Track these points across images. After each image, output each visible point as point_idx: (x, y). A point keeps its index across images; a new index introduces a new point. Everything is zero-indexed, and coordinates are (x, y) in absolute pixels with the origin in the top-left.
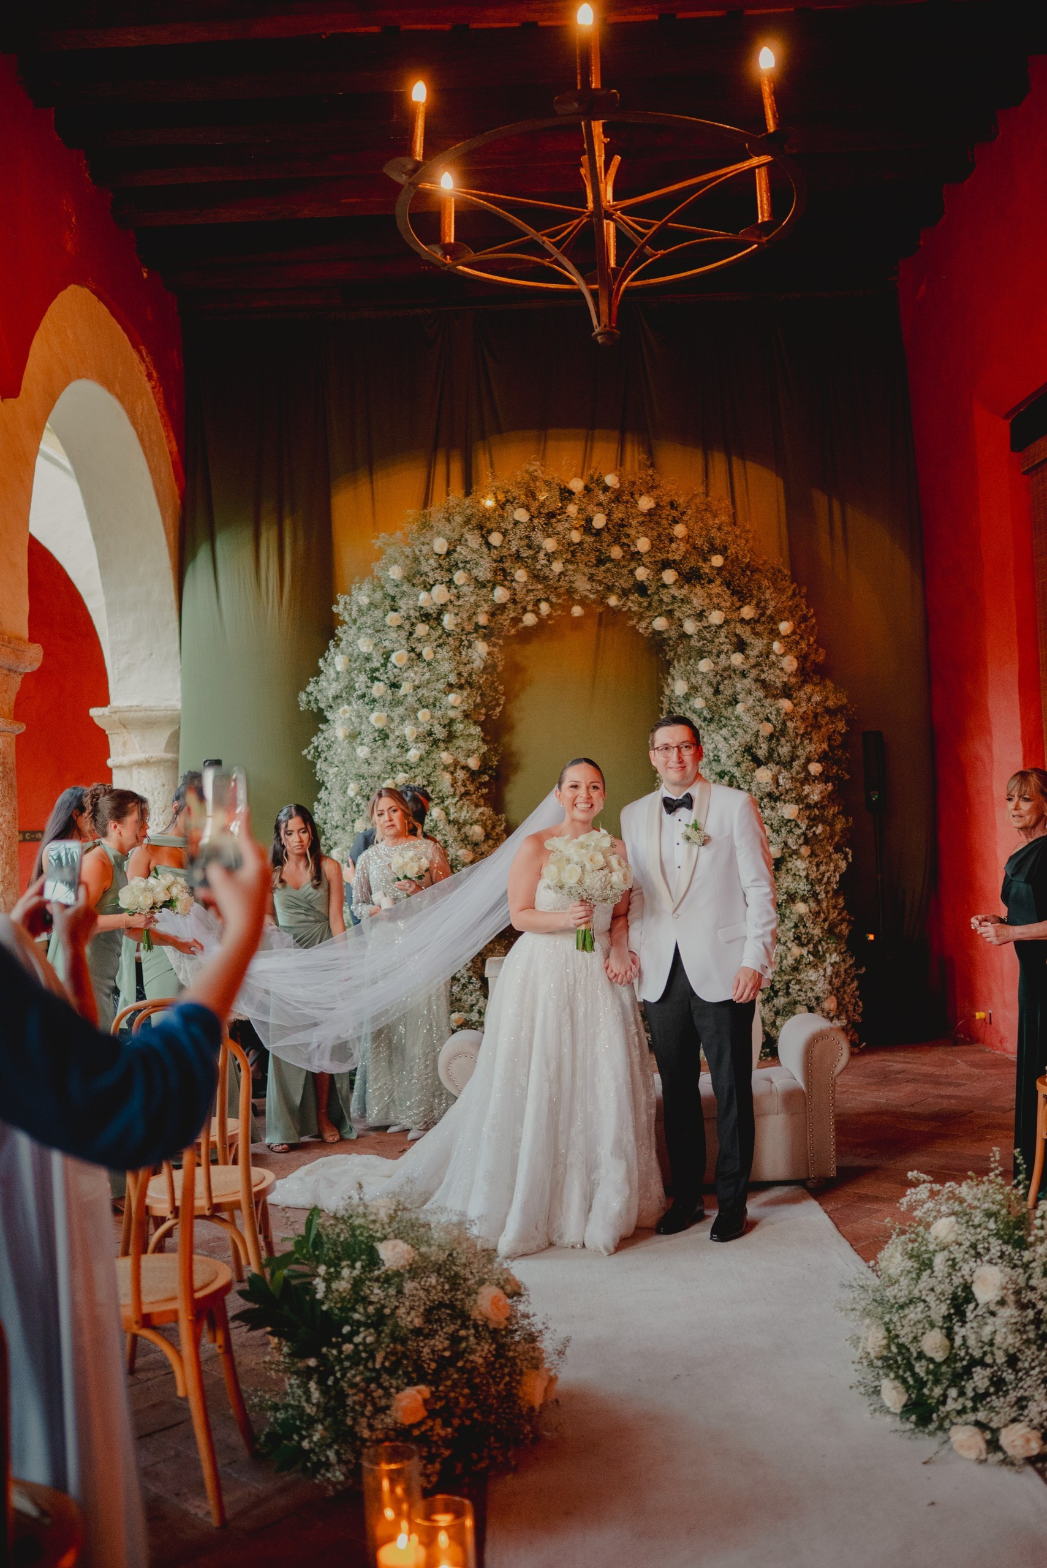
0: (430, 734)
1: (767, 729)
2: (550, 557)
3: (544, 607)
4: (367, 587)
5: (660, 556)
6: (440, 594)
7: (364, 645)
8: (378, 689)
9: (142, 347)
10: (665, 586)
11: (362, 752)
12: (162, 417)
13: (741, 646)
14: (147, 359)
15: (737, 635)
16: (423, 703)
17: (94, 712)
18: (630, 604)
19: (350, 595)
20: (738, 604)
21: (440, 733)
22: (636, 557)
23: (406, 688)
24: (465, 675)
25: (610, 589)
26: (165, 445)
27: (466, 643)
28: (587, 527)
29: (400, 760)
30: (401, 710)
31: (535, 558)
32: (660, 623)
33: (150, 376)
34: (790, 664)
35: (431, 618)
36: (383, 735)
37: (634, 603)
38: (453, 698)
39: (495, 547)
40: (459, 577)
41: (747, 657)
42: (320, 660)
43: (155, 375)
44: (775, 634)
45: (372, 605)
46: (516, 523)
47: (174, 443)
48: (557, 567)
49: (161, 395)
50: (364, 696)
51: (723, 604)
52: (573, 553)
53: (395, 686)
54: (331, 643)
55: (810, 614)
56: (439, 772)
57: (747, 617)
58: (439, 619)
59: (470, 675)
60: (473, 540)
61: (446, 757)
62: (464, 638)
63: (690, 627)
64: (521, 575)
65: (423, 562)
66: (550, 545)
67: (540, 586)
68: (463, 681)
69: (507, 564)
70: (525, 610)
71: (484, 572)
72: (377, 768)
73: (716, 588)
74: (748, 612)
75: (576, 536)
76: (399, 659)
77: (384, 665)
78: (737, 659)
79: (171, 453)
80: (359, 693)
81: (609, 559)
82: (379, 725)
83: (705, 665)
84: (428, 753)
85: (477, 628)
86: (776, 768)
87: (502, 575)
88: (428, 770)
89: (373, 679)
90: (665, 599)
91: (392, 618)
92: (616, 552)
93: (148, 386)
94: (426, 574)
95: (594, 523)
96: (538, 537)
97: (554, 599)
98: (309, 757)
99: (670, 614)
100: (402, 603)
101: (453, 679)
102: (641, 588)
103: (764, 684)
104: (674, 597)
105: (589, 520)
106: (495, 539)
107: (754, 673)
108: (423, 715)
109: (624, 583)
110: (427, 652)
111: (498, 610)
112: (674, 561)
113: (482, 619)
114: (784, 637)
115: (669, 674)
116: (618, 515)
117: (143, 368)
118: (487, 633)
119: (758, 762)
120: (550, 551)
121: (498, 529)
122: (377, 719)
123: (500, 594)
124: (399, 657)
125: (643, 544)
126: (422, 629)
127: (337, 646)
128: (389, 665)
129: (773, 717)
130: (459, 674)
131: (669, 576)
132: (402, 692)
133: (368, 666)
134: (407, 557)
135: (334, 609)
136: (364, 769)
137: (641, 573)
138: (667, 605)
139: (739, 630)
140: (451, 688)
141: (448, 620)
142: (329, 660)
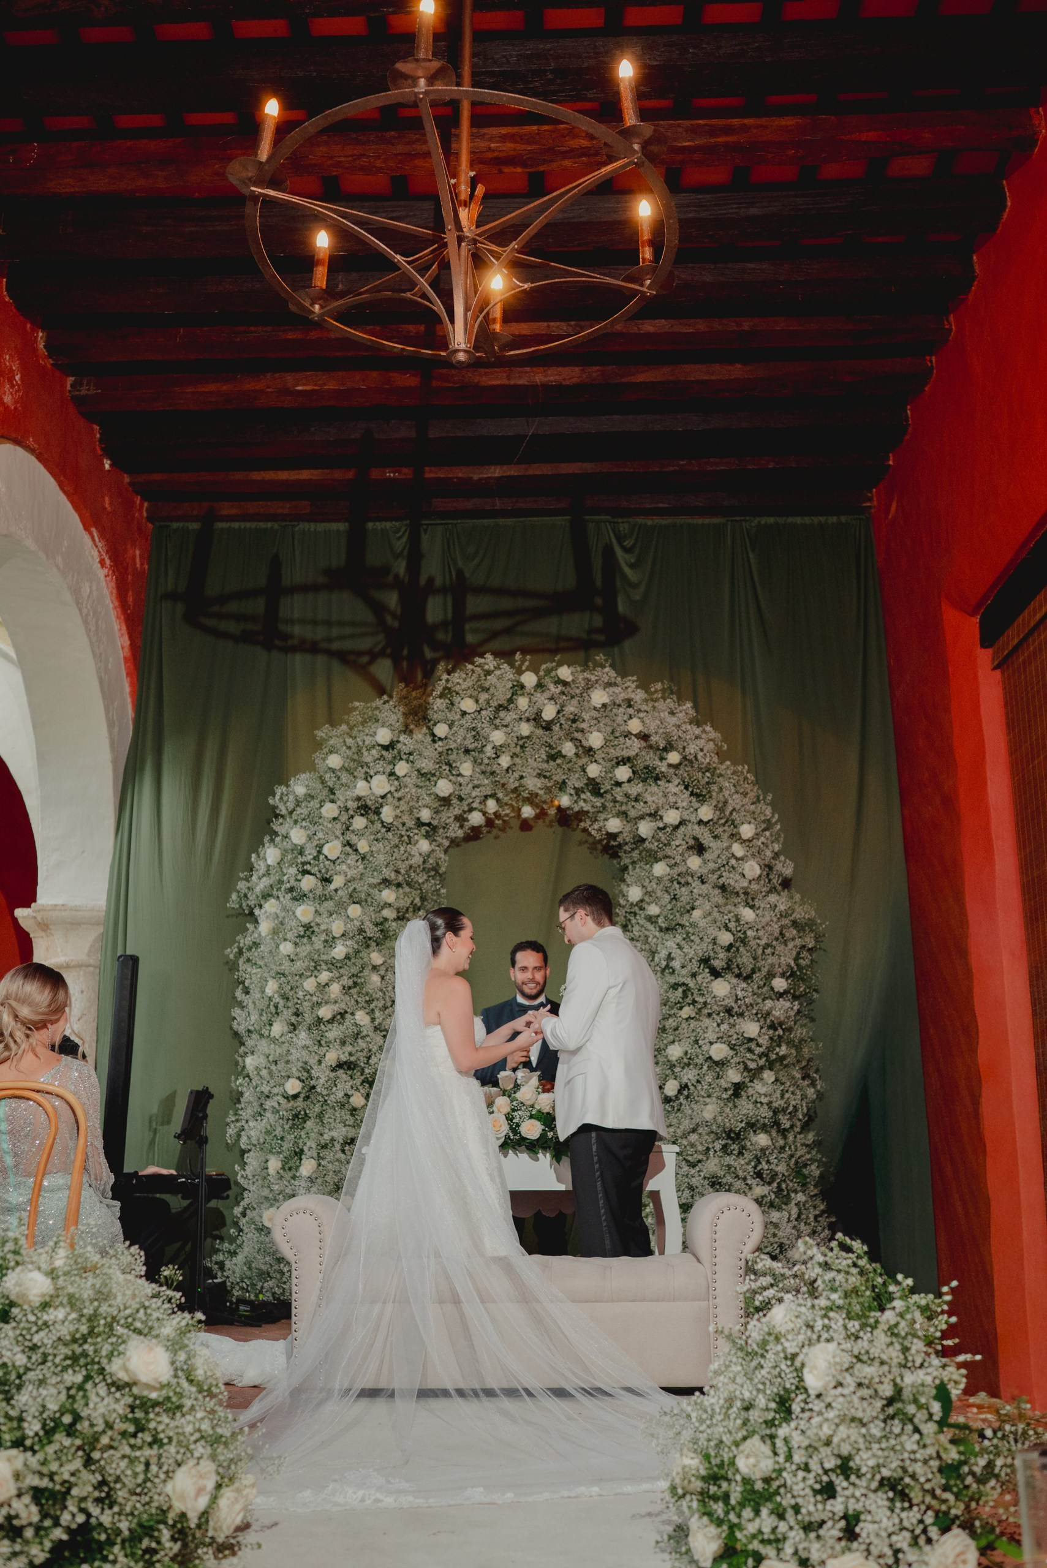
0: (361, 931)
1: (726, 938)
2: (498, 751)
3: (492, 806)
4: (304, 776)
5: (615, 753)
6: (380, 785)
7: (298, 836)
8: (309, 883)
9: (93, 530)
10: (619, 784)
11: (286, 948)
12: (115, 608)
13: (699, 848)
14: (100, 544)
15: (696, 839)
16: (354, 896)
17: (20, 913)
18: (582, 803)
19: (288, 786)
20: (696, 805)
21: (371, 931)
22: (589, 752)
23: (338, 882)
24: (403, 871)
25: (562, 787)
26: (120, 640)
27: (406, 837)
28: (537, 719)
29: (324, 957)
30: (329, 905)
31: (481, 751)
32: (614, 825)
33: (102, 563)
34: (752, 869)
35: (369, 809)
36: (309, 930)
37: (588, 803)
38: (388, 895)
39: (440, 739)
40: (402, 768)
41: (705, 862)
42: (253, 855)
43: (108, 562)
44: (735, 836)
45: (309, 795)
46: (464, 713)
47: (126, 637)
48: (505, 761)
49: (113, 584)
50: (291, 890)
51: (679, 804)
52: (523, 748)
53: (327, 880)
54: (267, 838)
55: (774, 820)
56: (366, 972)
57: (705, 819)
58: (377, 812)
59: (408, 871)
60: (419, 733)
61: (376, 958)
62: (404, 833)
63: (645, 829)
64: (466, 768)
65: (366, 753)
66: (498, 737)
67: (486, 782)
68: (400, 878)
69: (452, 757)
70: (471, 810)
71: (427, 764)
72: (299, 965)
73: (673, 788)
74: (706, 812)
75: (525, 729)
76: (332, 852)
77: (316, 858)
78: (694, 862)
79: (123, 648)
80: (288, 886)
81: (560, 754)
82: (305, 919)
83: (660, 869)
84: (357, 952)
85: (420, 824)
86: (734, 981)
87: (447, 767)
88: (354, 970)
89: (304, 872)
90: (619, 798)
91: (329, 810)
92: (568, 748)
94: (367, 764)
95: (543, 715)
96: (486, 729)
97: (500, 795)
98: (232, 956)
99: (623, 816)
100: (340, 794)
101: (389, 874)
102: (594, 787)
103: (723, 888)
104: (627, 795)
105: (539, 714)
106: (441, 730)
107: (713, 878)
108: (354, 911)
109: (575, 781)
110: (363, 846)
111: (440, 805)
112: (629, 757)
113: (425, 815)
114: (746, 841)
115: (624, 881)
116: (571, 708)
117: (95, 554)
118: (431, 830)
119: (716, 974)
120: (497, 744)
121: (445, 721)
122: (304, 912)
123: (444, 787)
124: (333, 849)
125: (595, 740)
126: (359, 822)
127: (272, 840)
128: (322, 857)
129: (732, 925)
130: (397, 872)
131: (623, 772)
132: (333, 887)
133: (300, 859)
134: (349, 748)
135: (271, 801)
136: (286, 966)
137: (594, 770)
138: (622, 804)
139: (698, 831)
140: (386, 882)
141: (387, 813)
142: (262, 855)
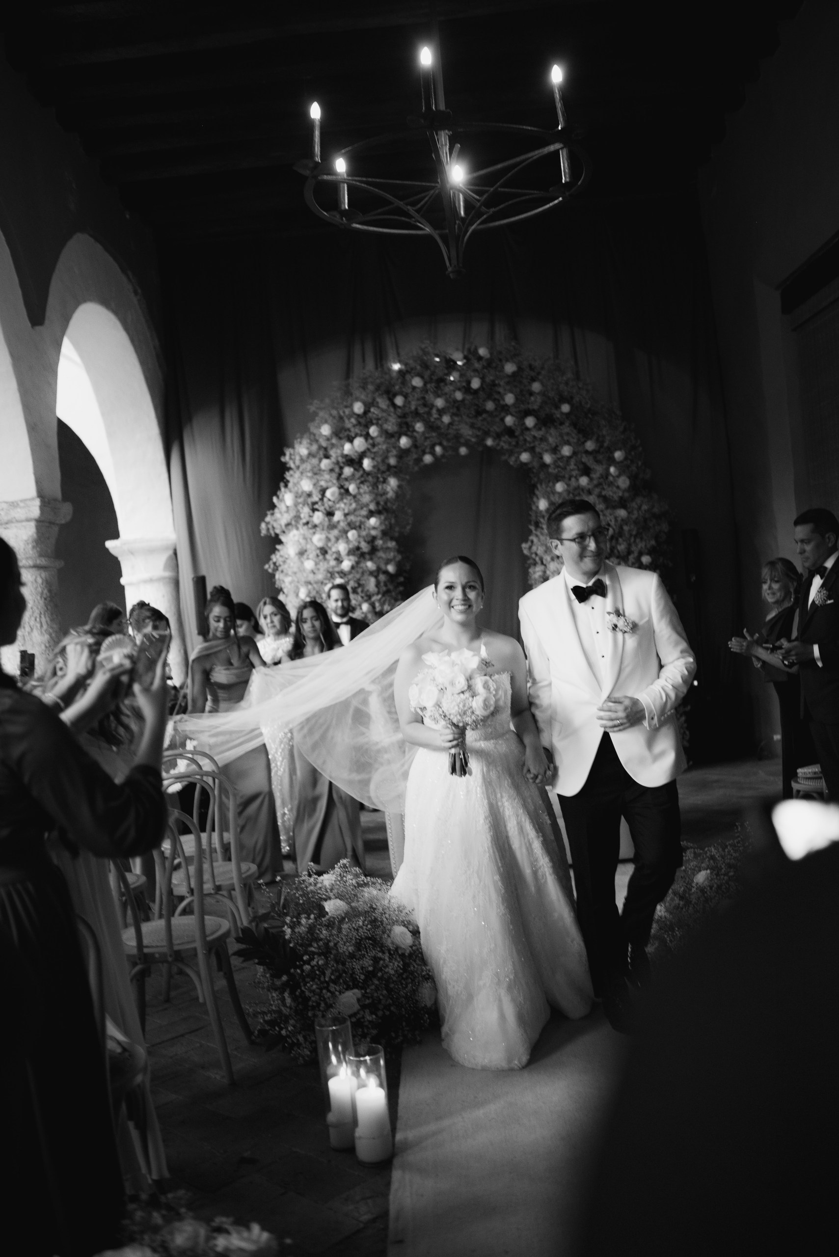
0: (358, 548)
2: (441, 412)
3: (438, 449)
4: (305, 442)
5: (523, 407)
6: (359, 444)
7: (306, 485)
8: (318, 517)
10: (527, 429)
11: (309, 565)
13: (586, 471)
14: (133, 280)
15: (584, 464)
16: (351, 526)
17: (110, 544)
18: (502, 444)
19: (294, 448)
20: (582, 440)
21: (365, 547)
22: (505, 409)
23: (338, 516)
24: (382, 503)
25: (487, 434)
27: (381, 479)
28: (467, 389)
29: (337, 569)
30: (335, 532)
31: (429, 413)
32: (525, 457)
34: (624, 482)
35: (354, 462)
36: (324, 551)
37: (505, 443)
38: (373, 521)
39: (399, 407)
40: (373, 431)
41: (591, 479)
42: (274, 498)
44: (612, 461)
45: (311, 455)
46: (414, 388)
48: (446, 419)
49: (144, 306)
50: (307, 523)
51: (571, 440)
52: (458, 408)
53: (330, 514)
54: (282, 484)
55: (637, 444)
57: (590, 449)
58: (360, 463)
59: (386, 503)
60: (383, 403)
61: (370, 565)
62: (379, 476)
63: (548, 459)
64: (419, 427)
65: (347, 421)
66: (440, 403)
67: (434, 434)
68: (380, 508)
69: (409, 419)
70: (424, 453)
71: (391, 427)
72: (320, 576)
73: (566, 429)
74: (590, 445)
75: (459, 396)
76: (333, 494)
77: (322, 499)
78: (584, 481)
80: (304, 521)
81: (485, 411)
82: (320, 544)
83: (560, 487)
84: (358, 563)
85: (389, 467)
87: (405, 428)
88: (358, 576)
89: (314, 510)
90: (528, 439)
91: (325, 464)
92: (490, 406)
93: (135, 300)
94: (349, 430)
95: (472, 385)
96: (430, 397)
97: (445, 443)
98: (270, 571)
99: (532, 450)
100: (333, 453)
101: (372, 507)
102: (510, 431)
103: (605, 499)
104: (534, 437)
105: (469, 383)
106: (399, 401)
107: (597, 491)
108: (352, 534)
109: (496, 428)
110: (352, 488)
111: (403, 454)
112: (534, 410)
113: (392, 461)
114: (618, 463)
115: (534, 494)
116: (491, 378)
117: (130, 287)
118: (396, 471)
120: (440, 408)
121: (401, 393)
122: (318, 539)
123: (404, 441)
125: (509, 399)
126: (348, 471)
127: (286, 486)
128: (325, 499)
130: (378, 504)
131: (530, 422)
132: (335, 518)
133: (310, 500)
134: (334, 417)
135: (283, 459)
136: (311, 577)
137: (509, 420)
138: (530, 443)
139: (585, 459)
140: (371, 514)
141: (367, 463)
142: (281, 497)
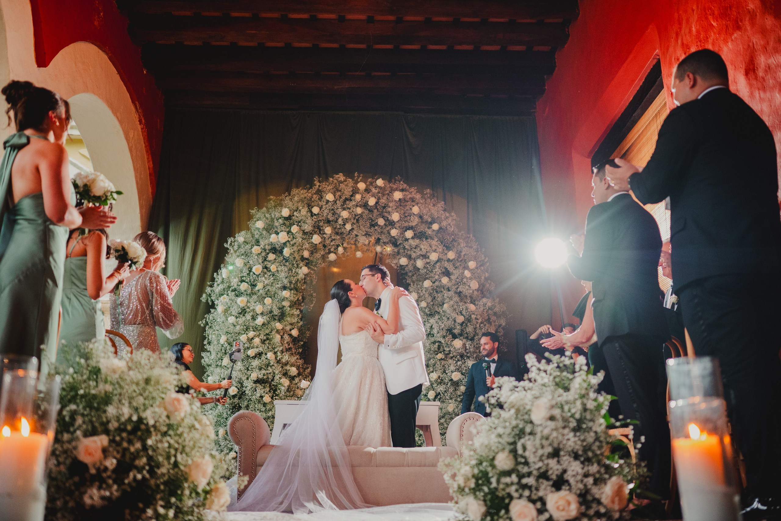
0: (271, 312)
1: (461, 319)
2: (345, 221)
3: (340, 250)
4: (243, 233)
5: (405, 224)
6: (283, 237)
7: (239, 265)
8: (244, 287)
9: (137, 102)
10: (407, 240)
11: (232, 319)
12: (146, 147)
13: (447, 273)
14: (139, 111)
15: (446, 269)
16: (268, 294)
19: (235, 237)
20: (446, 251)
21: (276, 312)
22: (392, 224)
23: (260, 286)
24: (293, 282)
25: (377, 241)
26: (146, 165)
27: (295, 265)
28: (365, 205)
29: (252, 324)
30: (255, 298)
31: (336, 221)
32: (403, 262)
33: (140, 121)
34: (474, 284)
35: (276, 250)
36: (243, 312)
38: (286, 294)
39: (315, 215)
40: (294, 229)
41: (450, 280)
42: (215, 274)
43: (143, 121)
44: (466, 267)
45: (246, 242)
46: (328, 201)
47: (151, 162)
48: (348, 227)
49: (145, 134)
50: (234, 290)
51: (438, 251)
52: (358, 220)
53: (254, 285)
54: (222, 265)
55: (486, 260)
56: (274, 332)
57: (451, 258)
58: (281, 252)
59: (296, 282)
60: (304, 211)
61: (279, 326)
62: (294, 263)
63: (420, 263)
64: (328, 230)
65: (276, 221)
66: (345, 214)
67: (338, 237)
68: (292, 286)
69: (321, 224)
70: (330, 252)
71: (307, 228)
72: (238, 327)
73: (434, 242)
74: (451, 255)
75: (359, 210)
76: (256, 270)
77: (249, 274)
78: (445, 280)
79: (149, 168)
80: (233, 288)
81: (376, 224)
82: (242, 305)
83: (427, 284)
84: (269, 322)
85: (303, 259)
86: (464, 340)
87: (318, 229)
88: (267, 331)
89: (242, 281)
90: (406, 247)
91: (256, 249)
92: (381, 222)
93: (139, 127)
94: (276, 227)
95: (369, 203)
96: (339, 210)
98: (202, 325)
99: (409, 257)
100: (262, 243)
101: (286, 281)
102: (394, 241)
103: (459, 294)
104: (411, 246)
105: (366, 203)
106: (316, 210)
107: (454, 288)
108: (268, 301)
109: (384, 238)
110: (273, 268)
111: (314, 249)
112: (412, 226)
113: (306, 254)
114: (471, 270)
116: (383, 201)
117: (137, 116)
118: (308, 263)
119: (455, 337)
120: (344, 218)
121: (318, 206)
122: (241, 301)
123: (316, 240)
125: (395, 217)
126: (271, 257)
127: (225, 265)
128: (251, 274)
129: (464, 312)
130: (291, 282)
131: (409, 234)
132: (257, 288)
133: (240, 275)
134: (267, 218)
135: (225, 245)
136: (231, 329)
137: (394, 232)
138: (408, 250)
139: (446, 264)
140: (284, 288)
141: (287, 252)
142: (219, 273)
